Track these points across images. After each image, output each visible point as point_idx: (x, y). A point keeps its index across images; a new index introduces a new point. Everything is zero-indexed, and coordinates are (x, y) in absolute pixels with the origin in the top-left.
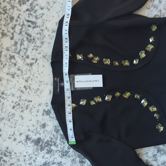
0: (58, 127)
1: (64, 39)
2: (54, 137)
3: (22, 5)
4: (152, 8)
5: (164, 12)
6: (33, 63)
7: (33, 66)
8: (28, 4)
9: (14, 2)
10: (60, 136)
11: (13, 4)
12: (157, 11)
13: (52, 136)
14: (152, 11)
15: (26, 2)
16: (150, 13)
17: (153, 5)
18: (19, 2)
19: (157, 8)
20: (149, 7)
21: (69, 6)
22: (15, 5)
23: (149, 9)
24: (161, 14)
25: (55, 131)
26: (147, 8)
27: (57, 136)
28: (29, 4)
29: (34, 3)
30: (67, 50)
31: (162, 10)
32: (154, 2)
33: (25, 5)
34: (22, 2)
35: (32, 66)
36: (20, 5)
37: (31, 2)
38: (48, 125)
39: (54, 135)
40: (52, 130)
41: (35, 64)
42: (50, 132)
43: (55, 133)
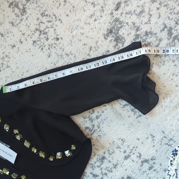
4: (87, 119)
5: (96, 129)
12: (91, 124)
14: (86, 121)
16: (84, 122)
17: (89, 117)
19: (92, 121)
20: (85, 117)
21: (140, 53)
23: (85, 118)
24: (93, 129)
26: (83, 116)
31: (96, 126)
32: (92, 115)
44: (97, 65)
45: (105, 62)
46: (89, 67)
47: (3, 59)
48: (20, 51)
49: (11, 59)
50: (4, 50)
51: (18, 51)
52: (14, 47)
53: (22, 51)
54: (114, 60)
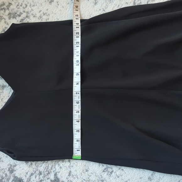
0: (14, 167)
1: (75, 34)
2: (6, 177)
3: (11, 18)
6: (6, 86)
7: (5, 89)
8: (18, 20)
9: (3, 13)
10: (13, 178)
11: (2, 14)
13: (4, 176)
15: (17, 16)
18: (9, 14)
22: (4, 17)
25: (9, 170)
27: (10, 176)
28: (20, 19)
29: (25, 20)
30: (79, 46)
33: (15, 19)
34: (12, 15)
35: (3, 89)
36: (10, 18)
37: (23, 18)
38: (2, 161)
39: (6, 175)
40: (6, 169)
41: (8, 87)
42: (3, 169)
43: (8, 173)
44: (78, 44)
45: (77, 34)
46: (78, 53)
47: (41, 18)
48: (60, 5)
49: (51, 16)
50: (41, 8)
51: (57, 5)
52: (52, 2)
53: (62, 4)
54: (78, 24)
